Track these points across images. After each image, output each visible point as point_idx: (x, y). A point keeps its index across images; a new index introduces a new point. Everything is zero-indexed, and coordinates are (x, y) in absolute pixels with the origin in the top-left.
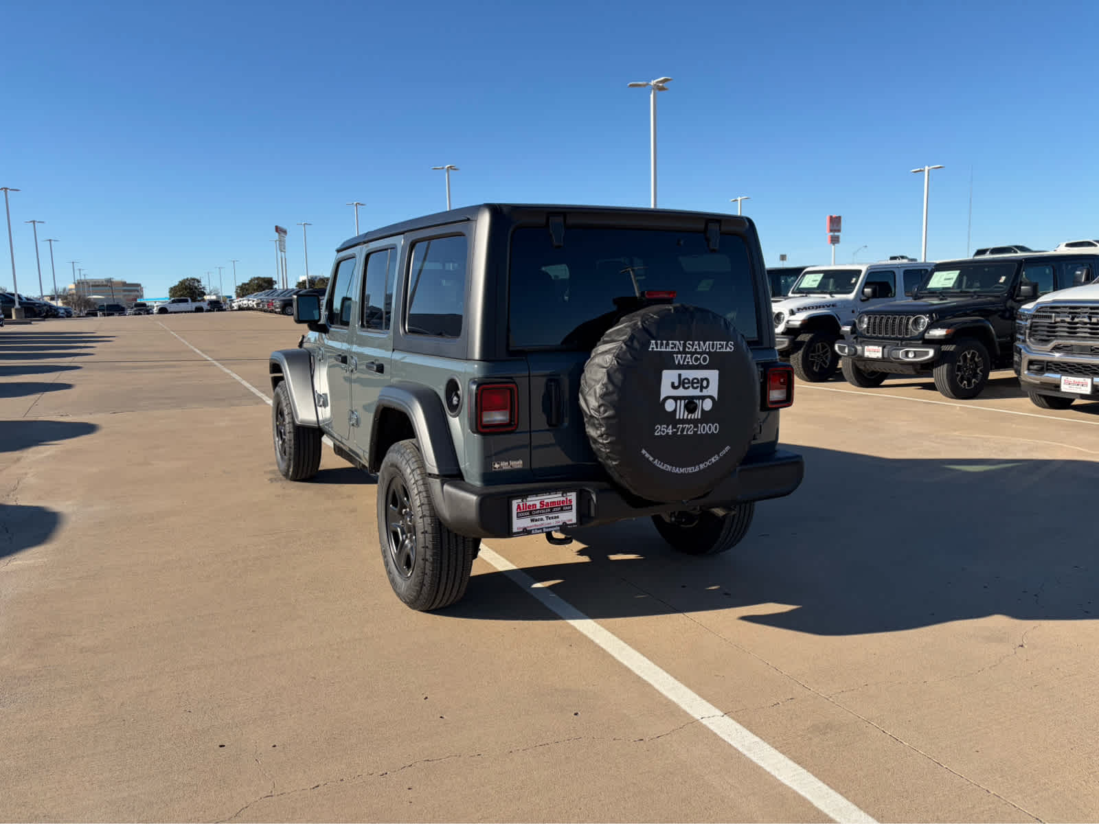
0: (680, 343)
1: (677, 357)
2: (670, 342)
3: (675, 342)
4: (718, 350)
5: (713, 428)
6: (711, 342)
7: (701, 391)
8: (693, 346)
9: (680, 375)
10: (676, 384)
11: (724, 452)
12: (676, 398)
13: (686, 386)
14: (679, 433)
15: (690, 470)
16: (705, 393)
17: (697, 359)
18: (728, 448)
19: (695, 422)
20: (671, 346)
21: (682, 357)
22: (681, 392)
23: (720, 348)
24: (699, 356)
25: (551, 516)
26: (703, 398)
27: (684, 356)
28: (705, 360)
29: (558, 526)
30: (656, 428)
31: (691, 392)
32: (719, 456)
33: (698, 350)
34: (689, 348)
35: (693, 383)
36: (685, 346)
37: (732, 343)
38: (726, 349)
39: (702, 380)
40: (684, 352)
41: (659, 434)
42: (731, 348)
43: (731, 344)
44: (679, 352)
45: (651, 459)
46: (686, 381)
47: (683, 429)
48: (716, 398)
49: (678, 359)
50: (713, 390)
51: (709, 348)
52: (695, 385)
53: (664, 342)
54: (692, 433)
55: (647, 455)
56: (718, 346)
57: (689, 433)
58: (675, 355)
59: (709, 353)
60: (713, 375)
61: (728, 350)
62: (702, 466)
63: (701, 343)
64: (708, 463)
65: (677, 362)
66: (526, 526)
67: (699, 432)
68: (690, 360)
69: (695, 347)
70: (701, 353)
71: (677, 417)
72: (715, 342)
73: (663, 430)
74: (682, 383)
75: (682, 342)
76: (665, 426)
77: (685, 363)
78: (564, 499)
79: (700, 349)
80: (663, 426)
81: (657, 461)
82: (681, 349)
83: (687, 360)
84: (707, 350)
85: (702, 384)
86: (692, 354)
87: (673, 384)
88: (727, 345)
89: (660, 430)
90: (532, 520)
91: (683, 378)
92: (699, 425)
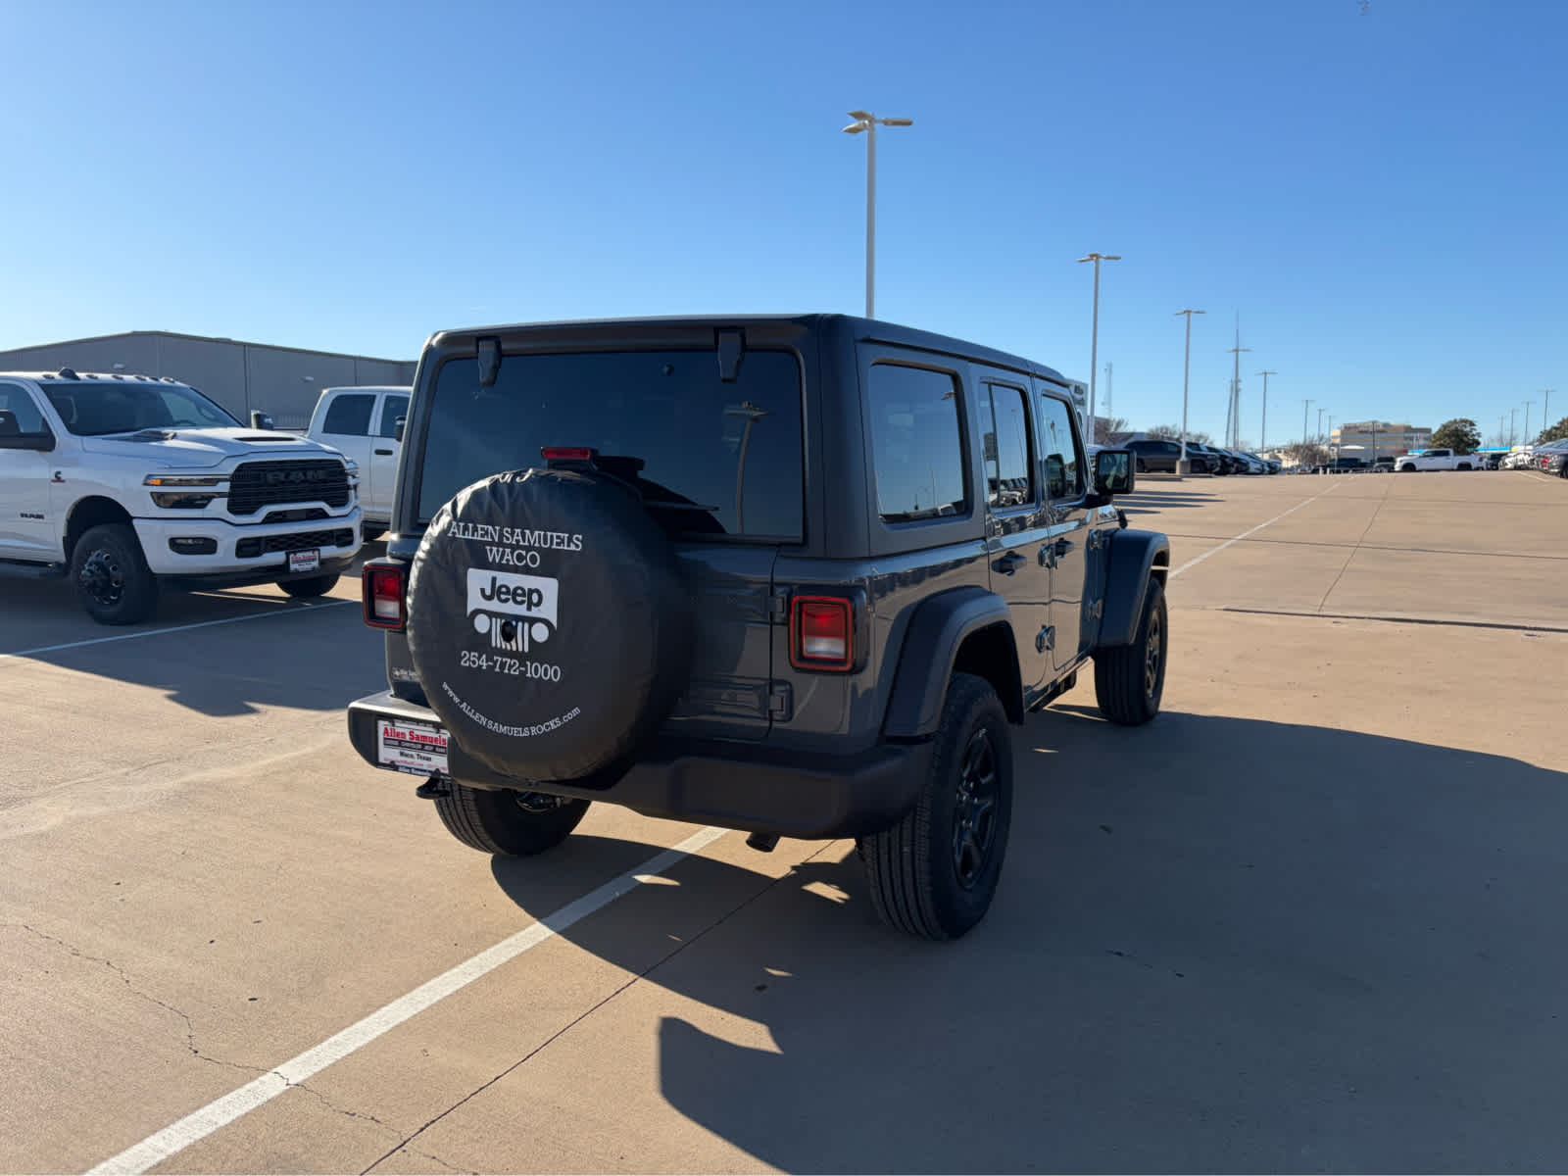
0: (495, 530)
1: (491, 550)
2: (479, 526)
3: (486, 527)
4: (554, 546)
5: (551, 672)
6: (542, 533)
7: (529, 609)
8: (512, 534)
9: (494, 580)
10: (488, 592)
11: (570, 716)
12: (491, 615)
13: (503, 597)
14: (497, 670)
15: (516, 732)
16: (535, 613)
17: (520, 558)
18: (576, 711)
19: (521, 657)
20: (480, 532)
21: (498, 551)
22: (495, 606)
23: (558, 544)
24: (524, 553)
25: (422, 754)
26: (532, 621)
27: (501, 549)
28: (533, 559)
29: (430, 771)
30: (463, 654)
31: (510, 608)
32: (561, 720)
33: (521, 543)
34: (508, 539)
35: (514, 594)
36: (501, 536)
37: (580, 537)
38: (569, 546)
39: (531, 591)
40: (500, 544)
41: (467, 665)
42: (577, 546)
43: (577, 539)
44: (491, 544)
45: (456, 700)
46: (504, 590)
47: (503, 665)
48: (555, 624)
49: (493, 553)
50: (549, 610)
51: (539, 542)
52: (519, 599)
53: (470, 525)
54: (517, 673)
55: (451, 694)
56: (555, 541)
57: (512, 672)
58: (488, 548)
59: (539, 550)
60: (549, 587)
61: (573, 547)
62: (534, 730)
63: (527, 532)
64: (543, 728)
65: (491, 560)
66: (394, 759)
67: (529, 675)
68: (510, 557)
69: (515, 538)
70: (528, 549)
71: (494, 644)
72: (549, 534)
73: (471, 659)
74: (496, 592)
75: (497, 528)
76: (476, 654)
77: (504, 562)
78: (437, 736)
79: (524, 541)
80: (472, 654)
81: (465, 704)
82: (496, 540)
83: (506, 557)
84: (537, 545)
85: (531, 597)
86: (513, 548)
87: (483, 591)
88: (570, 540)
89: (469, 659)
90: (402, 754)
91: (497, 585)
92: (528, 663)
